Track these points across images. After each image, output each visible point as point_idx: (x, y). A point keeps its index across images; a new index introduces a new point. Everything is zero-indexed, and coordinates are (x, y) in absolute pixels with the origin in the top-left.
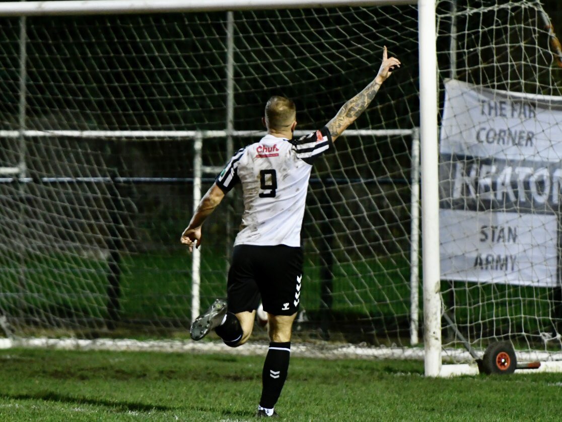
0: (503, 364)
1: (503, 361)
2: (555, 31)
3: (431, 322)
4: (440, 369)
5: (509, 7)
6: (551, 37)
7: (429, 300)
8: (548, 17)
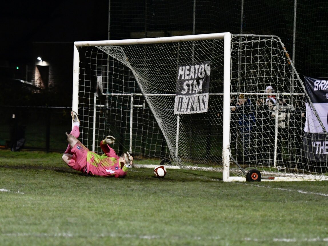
0: (254, 177)
1: (254, 176)
2: (286, 50)
3: (225, 160)
4: (228, 178)
5: (265, 41)
6: (285, 52)
7: (224, 152)
8: (283, 44)
